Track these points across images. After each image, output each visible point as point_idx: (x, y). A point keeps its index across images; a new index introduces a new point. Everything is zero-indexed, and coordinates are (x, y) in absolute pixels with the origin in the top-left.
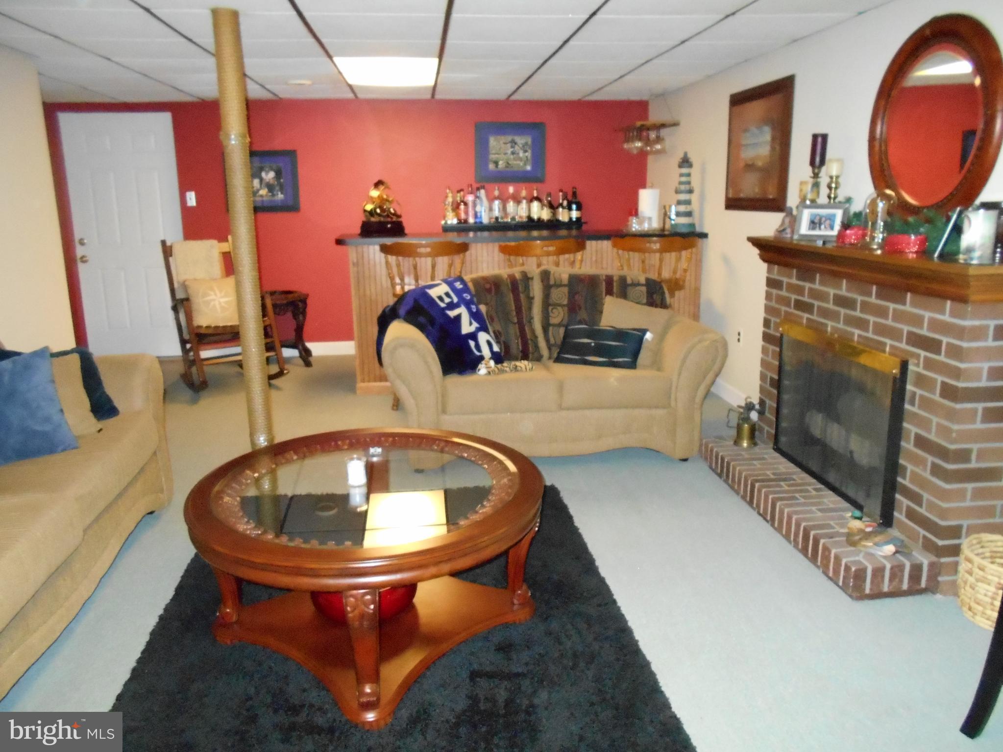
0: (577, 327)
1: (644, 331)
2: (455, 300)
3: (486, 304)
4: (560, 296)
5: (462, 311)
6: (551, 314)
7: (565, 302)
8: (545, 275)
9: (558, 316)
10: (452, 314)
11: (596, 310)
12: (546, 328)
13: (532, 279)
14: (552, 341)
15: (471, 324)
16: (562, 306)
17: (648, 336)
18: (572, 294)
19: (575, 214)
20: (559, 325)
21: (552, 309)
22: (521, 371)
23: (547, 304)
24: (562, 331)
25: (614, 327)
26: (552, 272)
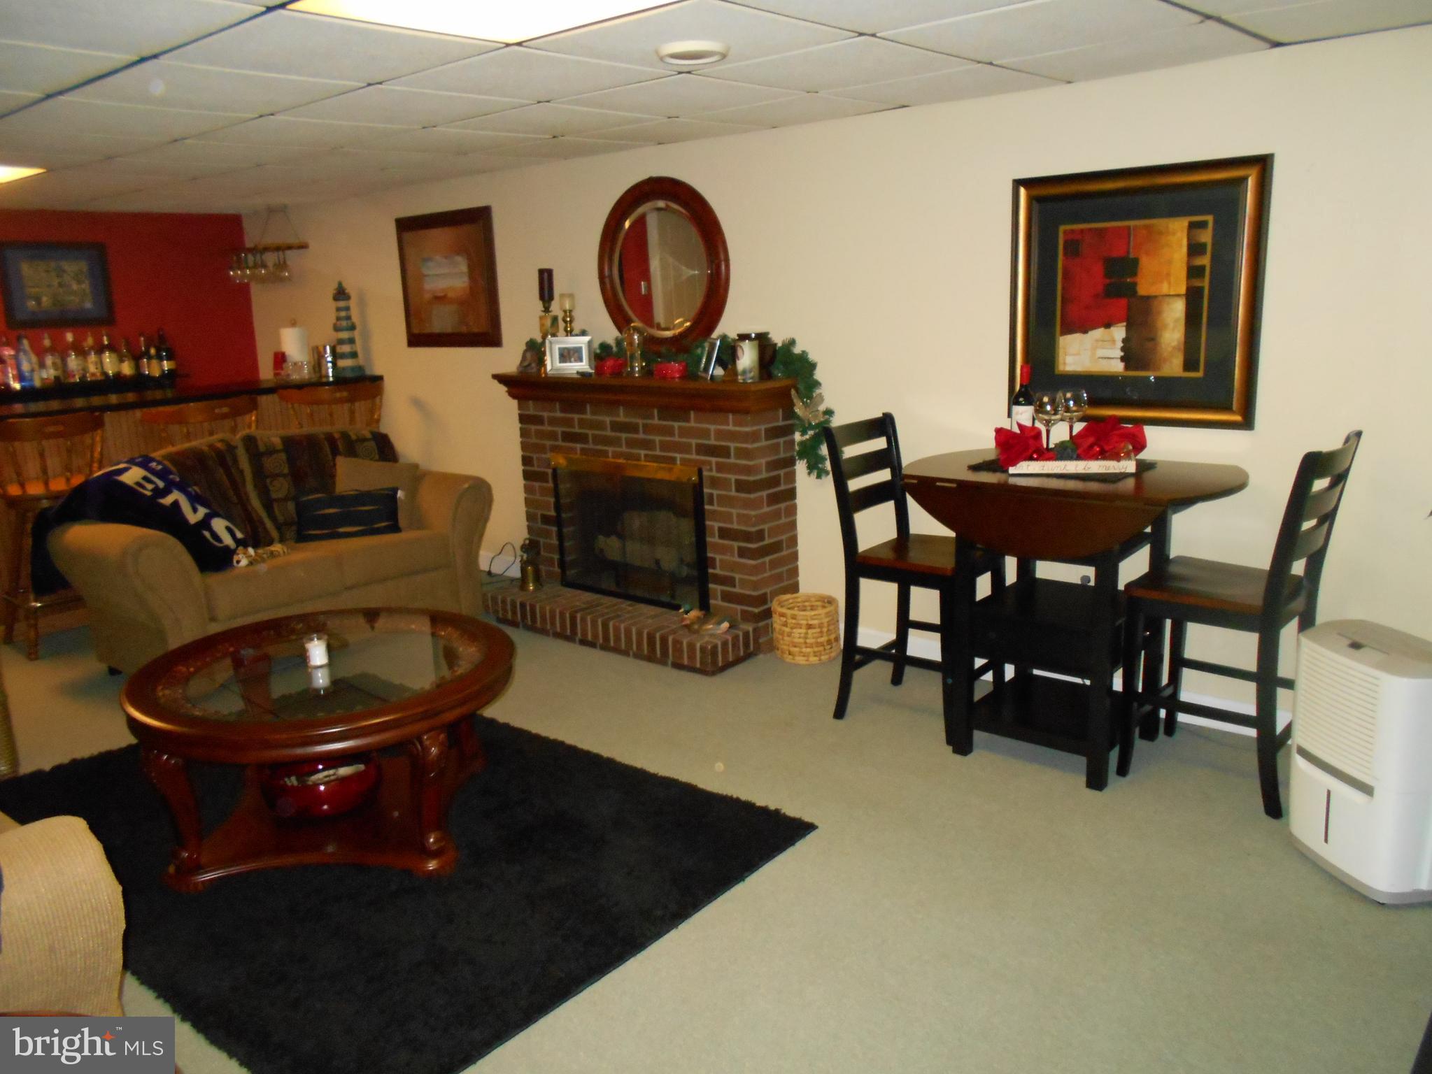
0: (310, 497)
1: (395, 490)
2: (161, 484)
3: (196, 484)
4: (278, 463)
5: (175, 496)
6: (271, 488)
7: (286, 471)
8: (250, 441)
9: (280, 488)
10: (168, 500)
11: (327, 476)
12: (268, 505)
13: (236, 447)
14: (281, 519)
15: (195, 510)
16: (284, 476)
17: (400, 494)
18: (291, 461)
19: (166, 365)
20: (286, 499)
21: (271, 482)
22: (279, 555)
23: (260, 476)
24: (291, 506)
25: (359, 491)
26: (258, 437)
